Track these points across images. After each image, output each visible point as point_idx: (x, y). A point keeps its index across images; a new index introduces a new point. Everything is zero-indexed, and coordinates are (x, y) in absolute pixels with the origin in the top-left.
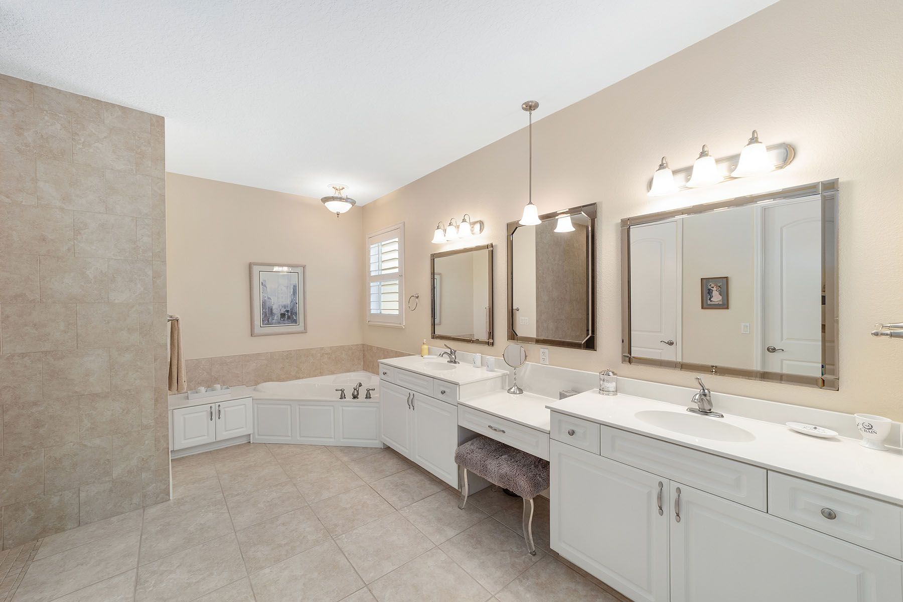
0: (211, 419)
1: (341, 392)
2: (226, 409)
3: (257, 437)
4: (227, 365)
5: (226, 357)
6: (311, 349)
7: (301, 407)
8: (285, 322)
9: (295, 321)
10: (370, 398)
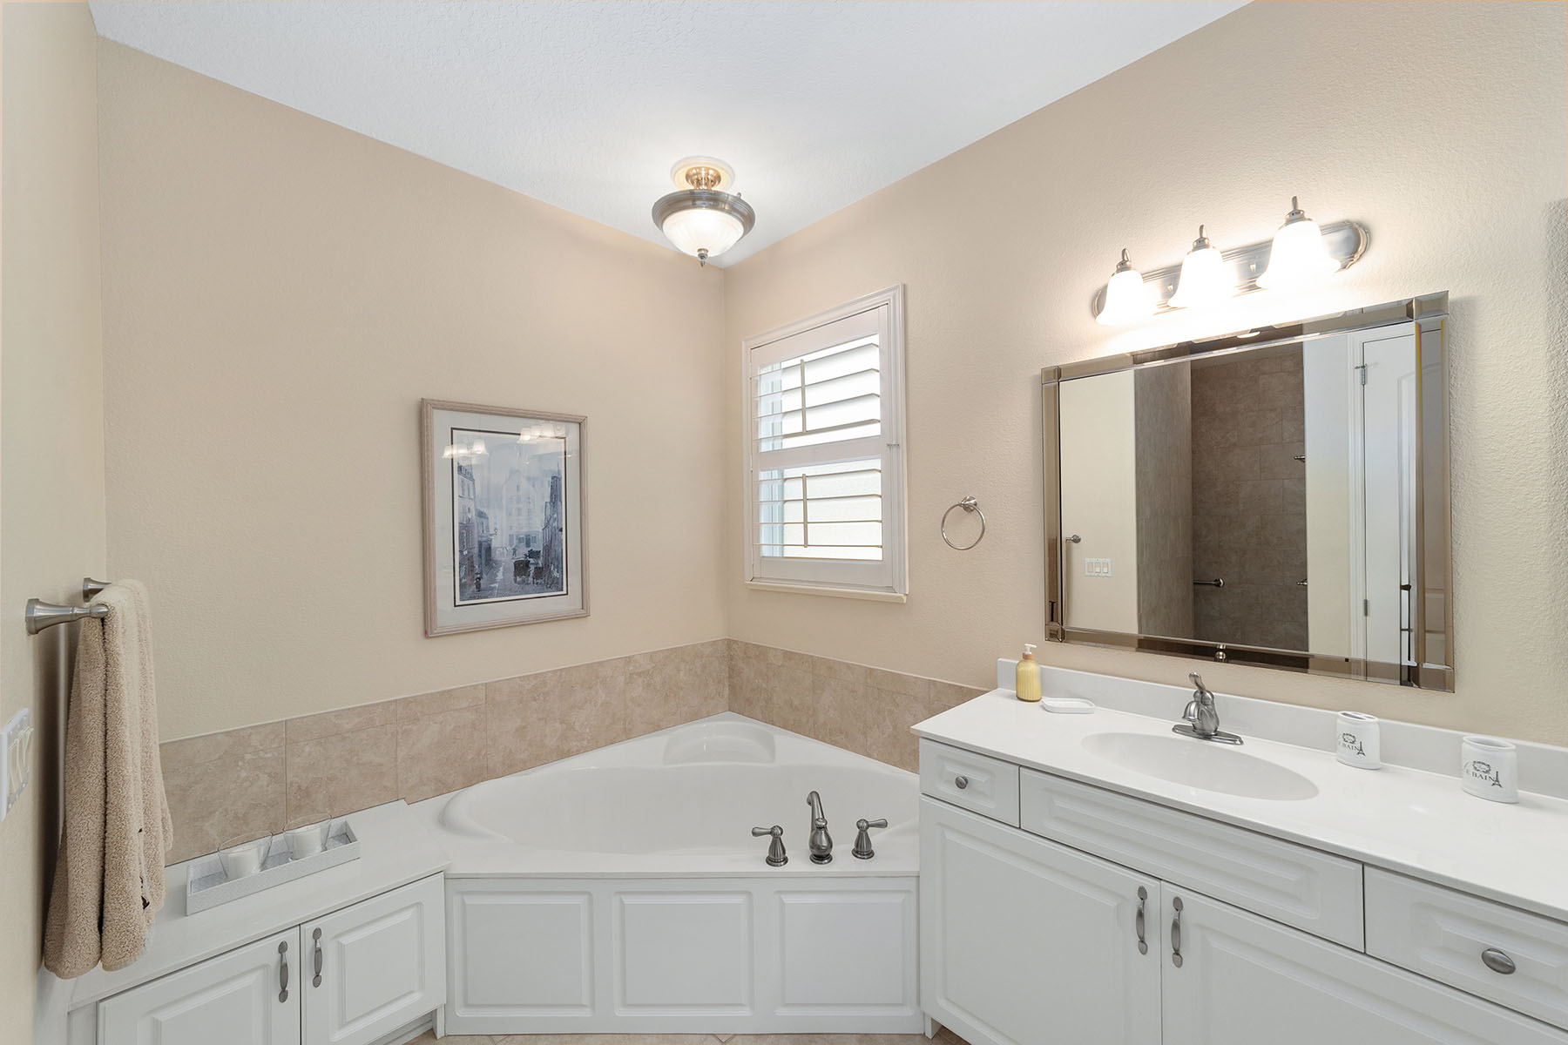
0: (283, 996)
1: (770, 837)
2: (345, 940)
3: (461, 1013)
4: (344, 739)
5: (339, 714)
6: (600, 663)
7: (627, 900)
8: (527, 587)
9: (556, 585)
10: (870, 854)
